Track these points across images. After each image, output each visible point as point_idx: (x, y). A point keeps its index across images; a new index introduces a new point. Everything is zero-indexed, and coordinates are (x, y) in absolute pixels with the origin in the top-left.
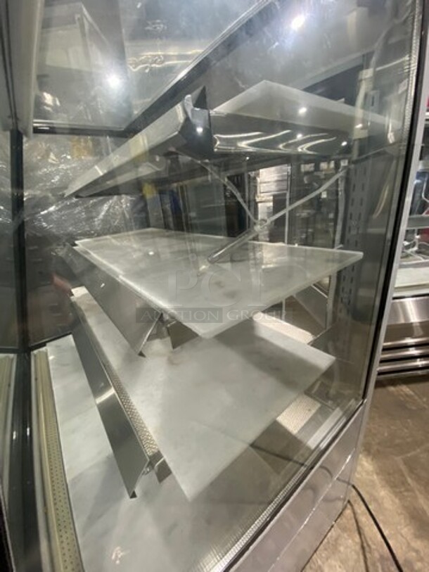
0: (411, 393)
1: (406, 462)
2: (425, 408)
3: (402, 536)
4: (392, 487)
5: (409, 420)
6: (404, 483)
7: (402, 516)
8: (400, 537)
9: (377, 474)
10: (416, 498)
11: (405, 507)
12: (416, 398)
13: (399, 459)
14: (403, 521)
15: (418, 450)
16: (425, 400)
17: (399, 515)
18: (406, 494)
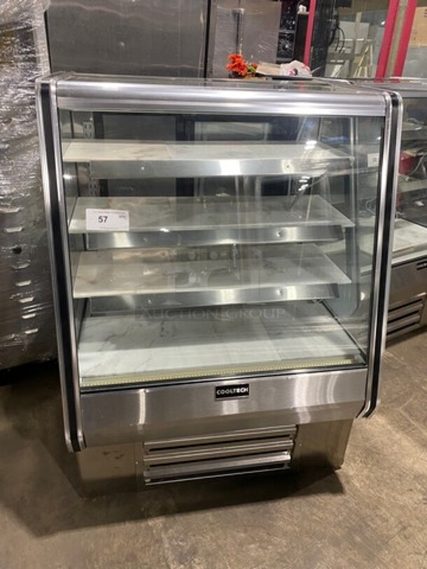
0: (391, 355)
1: (406, 410)
2: (405, 366)
3: (422, 459)
4: (403, 430)
5: (397, 378)
6: (409, 425)
7: (417, 447)
8: (421, 461)
9: (390, 424)
10: (421, 433)
11: (416, 441)
12: (396, 358)
13: (400, 409)
14: (418, 450)
15: (411, 399)
16: (402, 358)
17: (415, 446)
18: (413, 432)
